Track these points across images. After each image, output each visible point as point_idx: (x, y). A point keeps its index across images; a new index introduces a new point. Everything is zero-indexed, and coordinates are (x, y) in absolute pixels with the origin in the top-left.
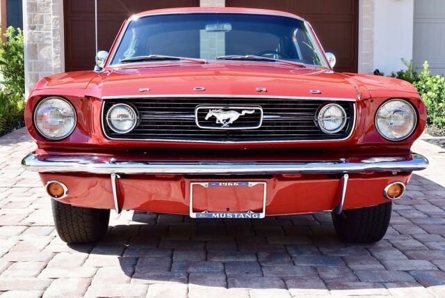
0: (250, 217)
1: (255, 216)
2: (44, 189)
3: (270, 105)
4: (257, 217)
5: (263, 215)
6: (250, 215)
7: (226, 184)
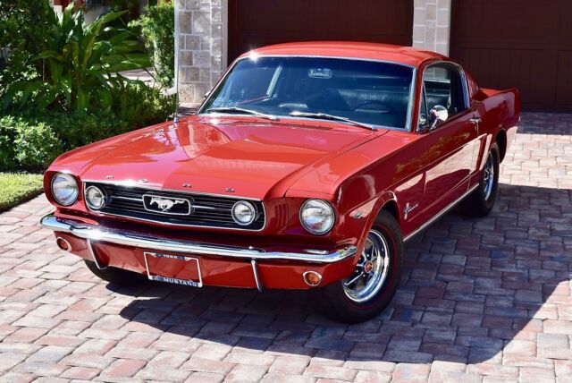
1: (194, 284)
2: (55, 242)
3: (198, 199)
4: (196, 286)
5: (200, 285)
6: (190, 283)
7: (168, 256)
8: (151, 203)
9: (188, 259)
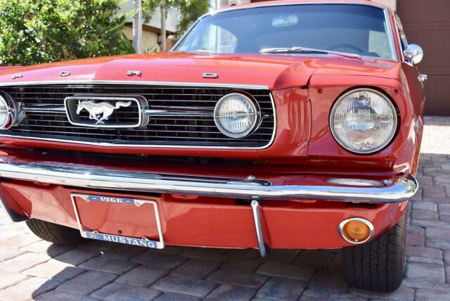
0: (145, 245)
1: (151, 245)
4: (153, 247)
5: (160, 245)
6: (145, 243)
7: (108, 199)
8: (78, 112)
9: (139, 202)
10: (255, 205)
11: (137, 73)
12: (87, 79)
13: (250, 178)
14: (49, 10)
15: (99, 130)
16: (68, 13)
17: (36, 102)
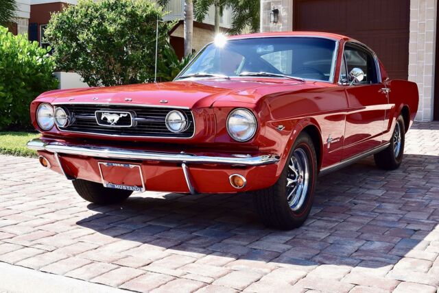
2: (39, 161)
7: (116, 165)
8: (102, 119)
9: (132, 166)
10: (184, 166)
11: (130, 99)
12: (106, 102)
13: (182, 152)
14: (99, 23)
15: (113, 128)
16: (114, 26)
17: (82, 112)
